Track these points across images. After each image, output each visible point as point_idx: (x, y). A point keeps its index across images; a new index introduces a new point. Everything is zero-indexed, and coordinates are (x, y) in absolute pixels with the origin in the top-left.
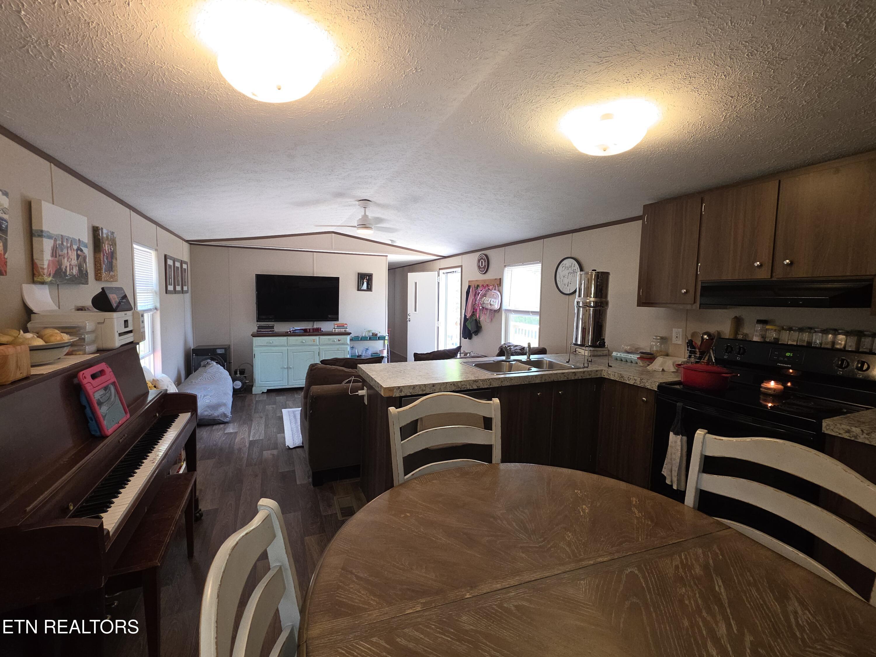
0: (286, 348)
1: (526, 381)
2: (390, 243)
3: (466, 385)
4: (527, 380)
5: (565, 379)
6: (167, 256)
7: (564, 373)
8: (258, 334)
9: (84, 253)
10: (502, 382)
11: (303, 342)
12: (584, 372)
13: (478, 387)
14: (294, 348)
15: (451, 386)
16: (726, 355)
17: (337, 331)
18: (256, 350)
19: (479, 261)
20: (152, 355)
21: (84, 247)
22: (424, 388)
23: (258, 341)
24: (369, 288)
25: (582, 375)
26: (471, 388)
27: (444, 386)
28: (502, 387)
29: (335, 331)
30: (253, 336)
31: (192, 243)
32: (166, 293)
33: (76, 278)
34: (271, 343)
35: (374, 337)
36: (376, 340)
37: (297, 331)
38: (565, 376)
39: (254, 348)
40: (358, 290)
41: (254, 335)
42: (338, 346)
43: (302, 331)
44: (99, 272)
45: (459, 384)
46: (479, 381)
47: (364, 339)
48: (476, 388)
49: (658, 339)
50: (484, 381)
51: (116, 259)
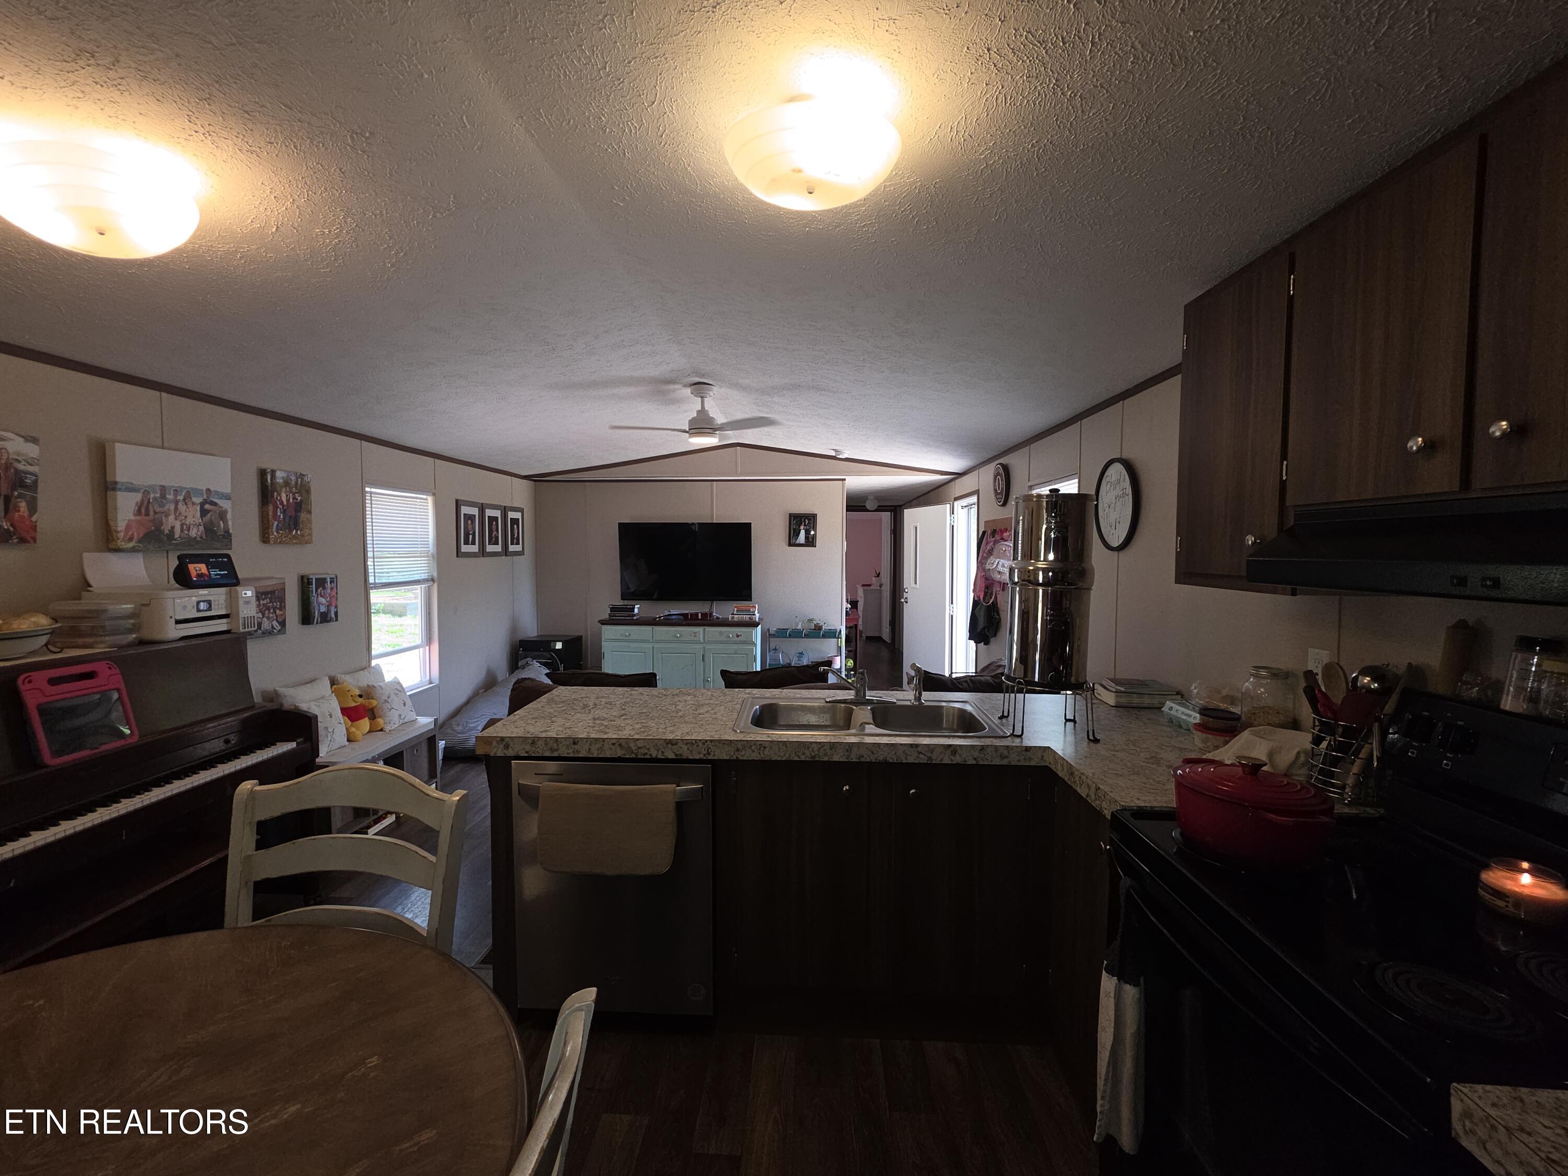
0: (650, 646)
1: (804, 754)
2: (833, 454)
3: (649, 749)
4: (806, 751)
5: (923, 759)
6: (460, 503)
7: (917, 746)
8: (610, 619)
9: (221, 507)
10: (738, 750)
11: (677, 637)
12: (983, 748)
13: (676, 755)
14: (662, 645)
15: (613, 747)
16: (1414, 747)
17: (735, 620)
18: (606, 647)
19: (995, 477)
20: (427, 648)
21: (221, 499)
22: (555, 746)
23: (609, 632)
24: (810, 542)
25: (976, 754)
26: (659, 756)
27: (598, 746)
28: (737, 760)
29: (733, 618)
30: (603, 624)
31: (537, 479)
32: (457, 556)
33: (198, 542)
34: (626, 636)
35: (818, 632)
36: (819, 637)
37: (674, 617)
38: (920, 753)
39: (603, 643)
40: (790, 545)
41: (603, 622)
42: (735, 647)
43: (682, 617)
44: (267, 531)
45: (632, 745)
46: (680, 744)
47: (796, 634)
48: (674, 757)
49: (1264, 678)
50: (693, 744)
51: (309, 512)
